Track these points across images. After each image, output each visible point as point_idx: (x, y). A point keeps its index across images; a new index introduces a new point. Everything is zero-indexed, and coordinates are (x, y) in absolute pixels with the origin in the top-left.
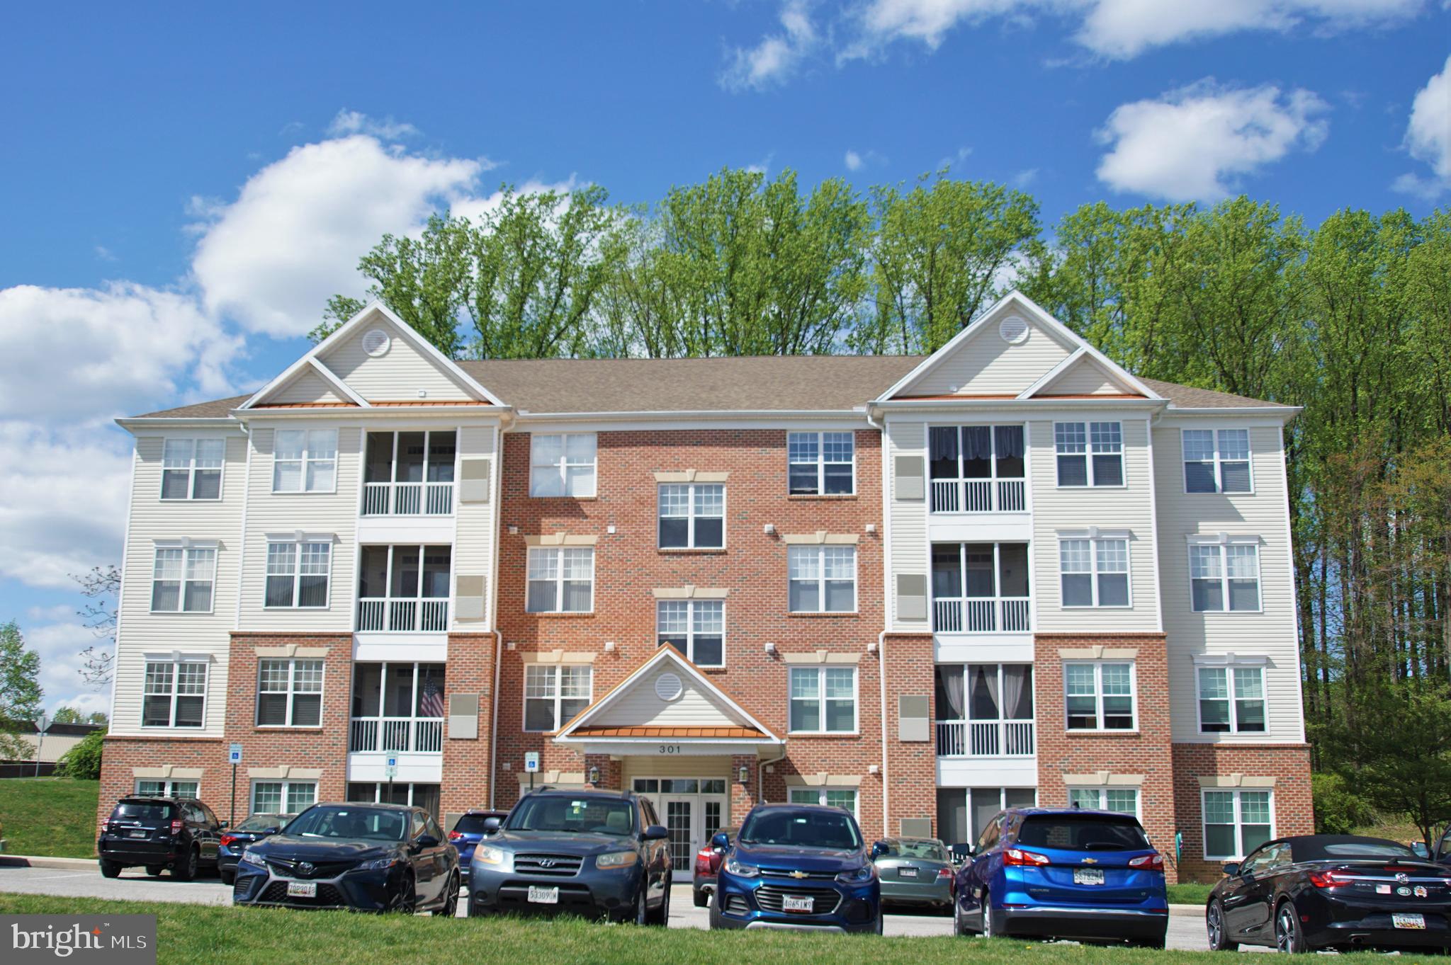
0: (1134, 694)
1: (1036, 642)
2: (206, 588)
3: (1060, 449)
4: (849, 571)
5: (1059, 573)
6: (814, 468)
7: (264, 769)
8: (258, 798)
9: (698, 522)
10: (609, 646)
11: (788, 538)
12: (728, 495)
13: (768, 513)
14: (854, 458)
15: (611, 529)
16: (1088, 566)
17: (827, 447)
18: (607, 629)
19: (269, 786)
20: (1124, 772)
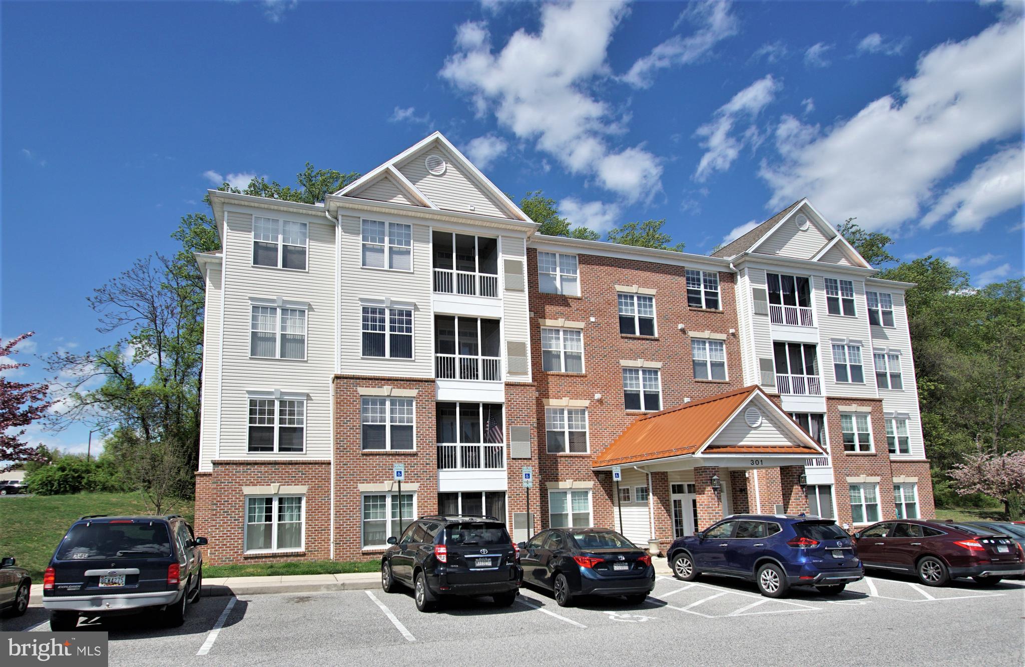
0: (870, 431)
1: (827, 402)
2: (300, 341)
3: (828, 293)
4: (723, 356)
5: (833, 363)
6: (699, 292)
7: (372, 484)
8: (367, 507)
9: (640, 319)
10: (598, 396)
11: (692, 334)
12: (657, 304)
13: (679, 318)
14: (719, 288)
15: (593, 319)
16: (845, 361)
17: (705, 281)
18: (595, 385)
19: (375, 498)
20: (872, 476)
